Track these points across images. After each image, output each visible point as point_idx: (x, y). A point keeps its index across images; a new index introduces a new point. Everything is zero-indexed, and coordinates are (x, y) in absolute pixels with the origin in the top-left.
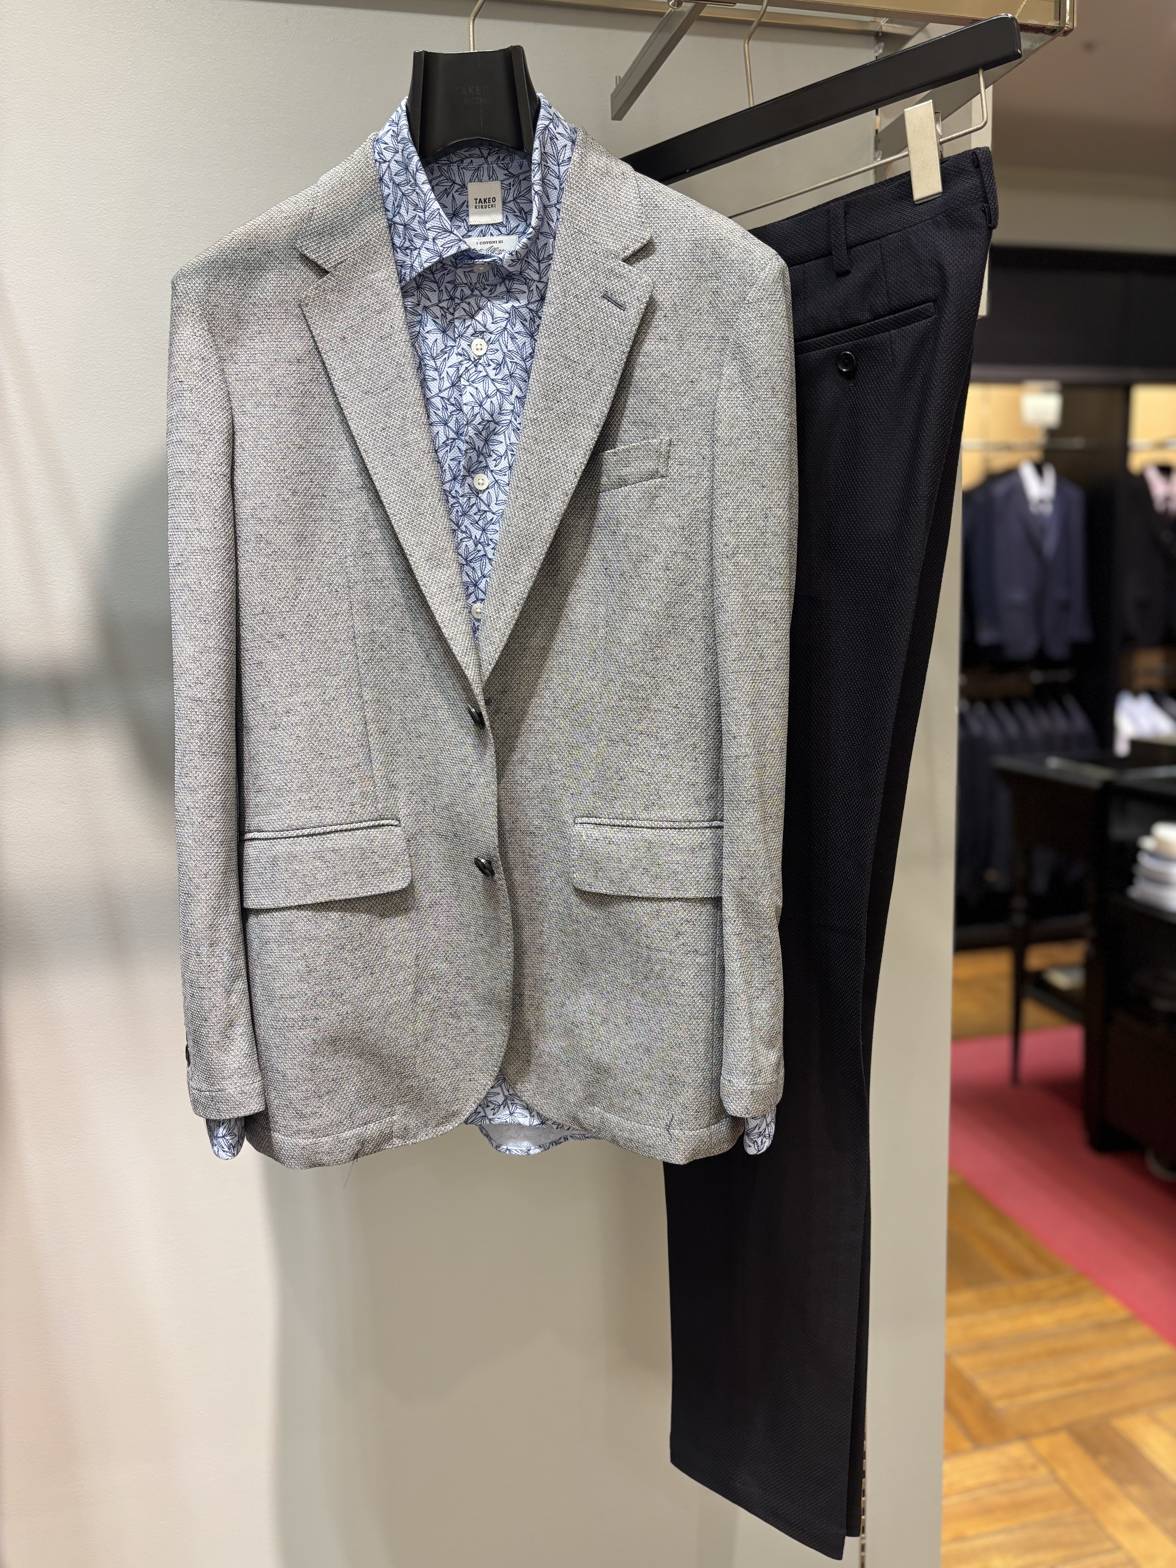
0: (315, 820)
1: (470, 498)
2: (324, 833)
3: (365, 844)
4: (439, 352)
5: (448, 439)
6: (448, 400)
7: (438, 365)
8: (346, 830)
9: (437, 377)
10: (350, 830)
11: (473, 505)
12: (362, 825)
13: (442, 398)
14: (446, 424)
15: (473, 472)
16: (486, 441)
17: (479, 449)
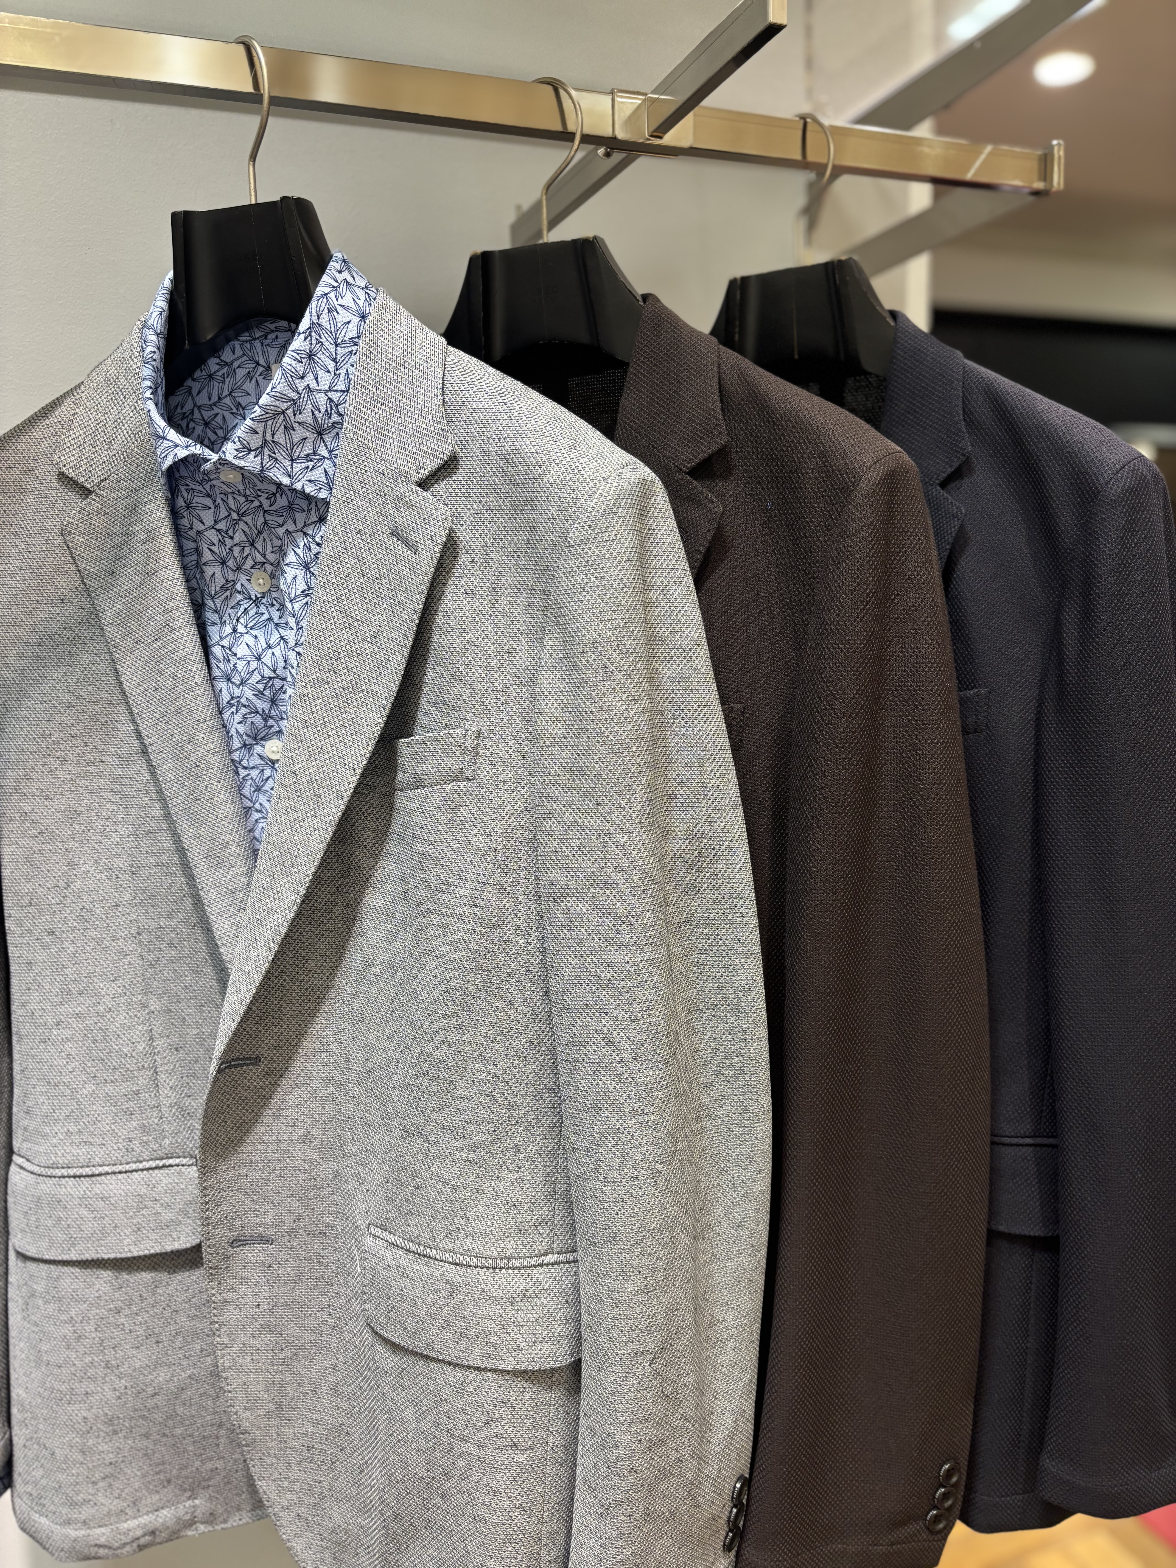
0: (83, 1159)
1: (263, 770)
2: (93, 1176)
3: (143, 1190)
4: (218, 589)
5: (232, 698)
6: (230, 650)
7: (218, 605)
8: (120, 1172)
9: (218, 621)
10: (126, 1172)
11: (268, 778)
12: (141, 1166)
13: (223, 647)
14: (229, 680)
15: (261, 739)
16: (273, 702)
17: (264, 711)
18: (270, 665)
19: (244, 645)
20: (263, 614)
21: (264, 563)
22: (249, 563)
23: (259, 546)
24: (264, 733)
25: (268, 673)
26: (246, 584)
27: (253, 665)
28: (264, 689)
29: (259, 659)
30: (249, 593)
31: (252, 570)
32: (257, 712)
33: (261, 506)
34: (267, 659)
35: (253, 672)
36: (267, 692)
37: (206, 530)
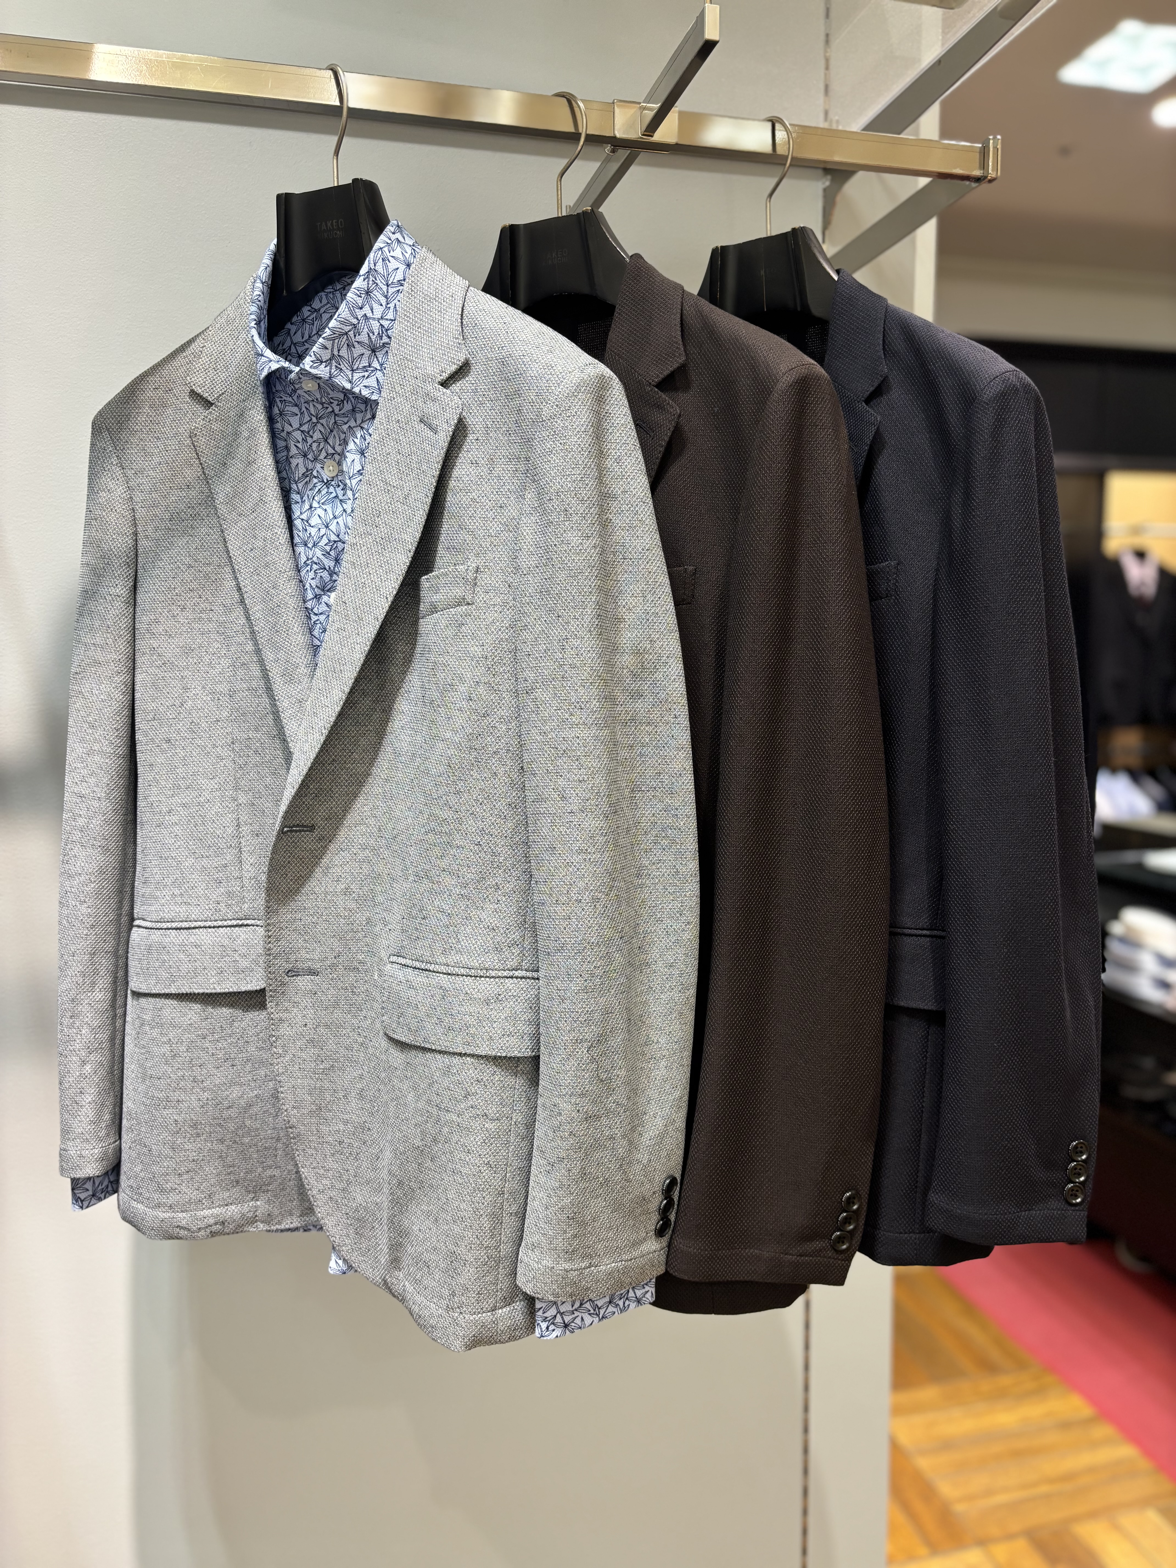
0: (183, 916)
2: (189, 928)
3: (226, 942)
4: (300, 475)
5: (308, 559)
6: (307, 522)
7: (300, 488)
9: (299, 500)
13: (302, 520)
14: (306, 545)
15: (328, 591)
16: (337, 561)
17: (330, 568)
18: (335, 531)
19: (317, 516)
20: (331, 493)
21: (334, 454)
22: (323, 454)
23: (330, 441)
24: (330, 586)
25: (333, 538)
26: (321, 471)
27: (323, 531)
28: (330, 550)
29: (327, 527)
30: (322, 477)
31: (325, 460)
32: (325, 569)
33: (333, 411)
34: (333, 527)
35: (322, 536)
36: (332, 553)
37: (293, 431)
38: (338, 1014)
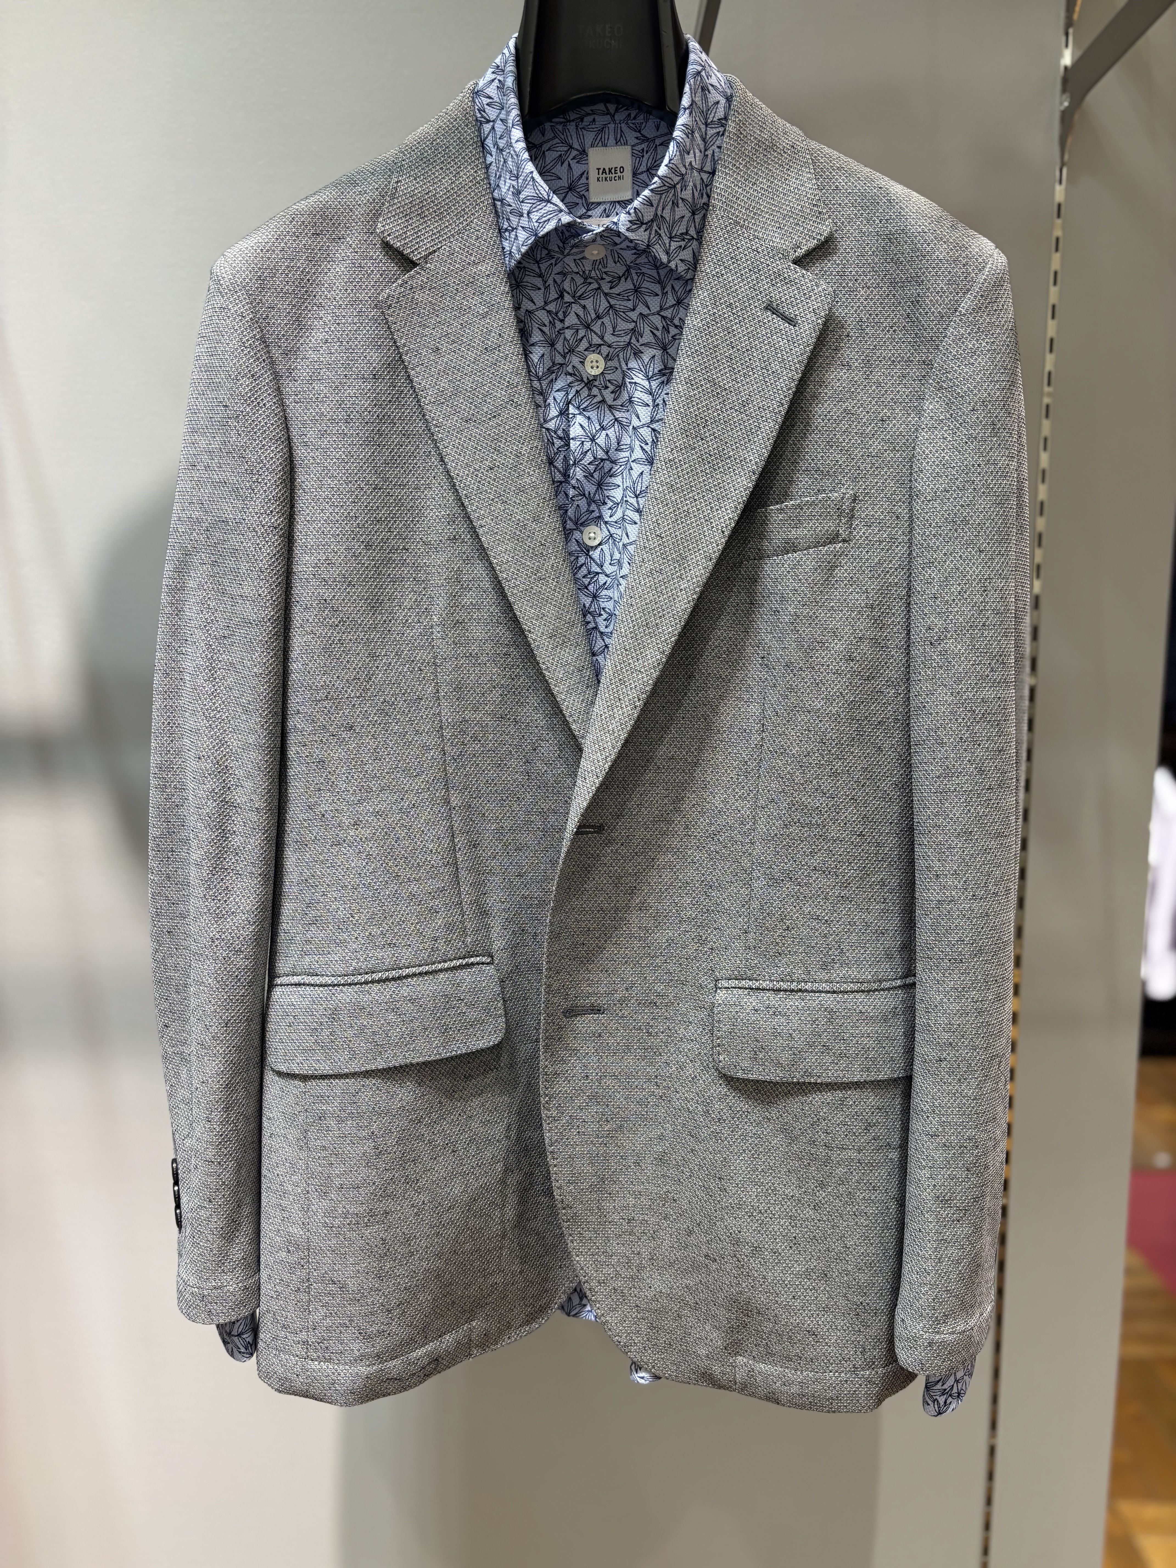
0: (388, 962)
1: (577, 557)
2: (399, 978)
6: (555, 433)
8: (425, 973)
11: (582, 566)
12: (445, 966)
15: (582, 524)
16: (600, 485)
17: (589, 494)
18: (603, 445)
19: (577, 426)
20: (595, 396)
21: (600, 345)
22: (584, 344)
23: (596, 327)
24: (585, 518)
25: (601, 454)
26: (579, 366)
27: (587, 445)
28: (595, 471)
29: (593, 440)
30: (581, 375)
31: (586, 353)
32: (584, 495)
33: (599, 288)
34: (601, 440)
35: (586, 452)
36: (596, 475)
37: (537, 309)
38: (630, 1060)
